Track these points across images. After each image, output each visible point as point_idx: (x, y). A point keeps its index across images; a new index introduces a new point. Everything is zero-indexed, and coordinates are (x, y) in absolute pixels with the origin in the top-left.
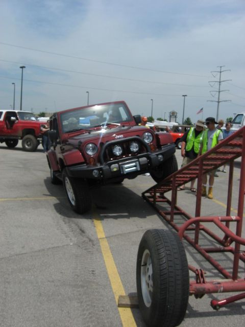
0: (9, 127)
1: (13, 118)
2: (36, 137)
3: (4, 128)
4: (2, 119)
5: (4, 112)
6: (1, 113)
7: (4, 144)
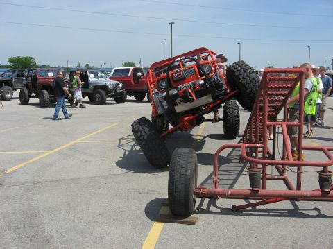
0: (136, 81)
1: (139, 74)
3: (131, 83)
4: (129, 75)
5: (131, 68)
6: (129, 69)
7: (133, 98)
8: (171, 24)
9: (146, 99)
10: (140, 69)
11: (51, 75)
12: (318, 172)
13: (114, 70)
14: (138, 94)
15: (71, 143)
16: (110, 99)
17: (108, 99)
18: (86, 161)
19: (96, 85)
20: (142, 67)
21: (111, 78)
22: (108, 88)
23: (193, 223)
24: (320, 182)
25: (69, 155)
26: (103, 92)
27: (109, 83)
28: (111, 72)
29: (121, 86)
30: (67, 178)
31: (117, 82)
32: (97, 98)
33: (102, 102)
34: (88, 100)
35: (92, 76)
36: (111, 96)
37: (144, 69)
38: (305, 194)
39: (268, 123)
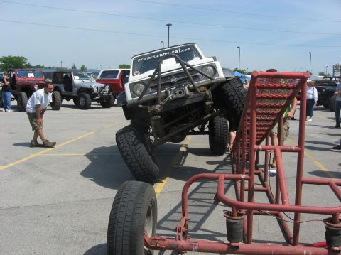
4: (118, 78)
5: (120, 70)
6: (118, 71)
8: (168, 25)
11: (31, 75)
12: (325, 221)
13: (101, 72)
15: (33, 156)
16: (95, 102)
17: (93, 103)
18: (39, 182)
19: (81, 88)
21: (98, 81)
22: (93, 91)
24: (326, 234)
25: (22, 173)
26: (88, 96)
27: (95, 86)
28: (98, 74)
29: (107, 89)
31: (103, 85)
32: (81, 102)
34: (73, 104)
35: (77, 77)
36: (97, 100)
38: (305, 252)
39: (256, 147)
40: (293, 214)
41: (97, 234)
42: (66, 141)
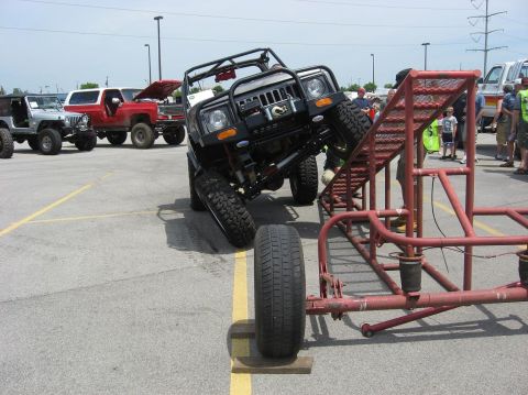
0: (110, 113)
1: (115, 100)
2: (152, 126)
3: (102, 115)
4: (99, 102)
5: (102, 90)
6: (98, 93)
7: (105, 141)
8: (158, 18)
9: (128, 141)
10: (117, 91)
12: (518, 254)
13: (70, 95)
14: (115, 133)
15: (16, 225)
16: (68, 143)
17: (64, 144)
19: (43, 122)
20: (120, 89)
21: (67, 109)
22: (64, 125)
23: (307, 371)
24: (520, 271)
26: (56, 133)
27: (65, 116)
29: (85, 121)
30: (24, 295)
31: (78, 115)
32: (46, 144)
33: (55, 150)
34: (29, 147)
35: (34, 104)
36: (70, 140)
37: (123, 90)
38: (498, 295)
39: (415, 171)
40: (463, 248)
41: (192, 314)
42: (54, 201)
